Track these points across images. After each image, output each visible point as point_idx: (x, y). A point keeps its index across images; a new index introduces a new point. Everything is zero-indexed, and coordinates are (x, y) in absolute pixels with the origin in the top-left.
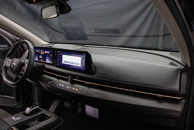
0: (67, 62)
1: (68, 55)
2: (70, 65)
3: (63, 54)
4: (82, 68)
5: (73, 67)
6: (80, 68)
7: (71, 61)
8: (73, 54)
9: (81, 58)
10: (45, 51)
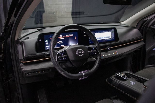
0: (100, 38)
1: (101, 32)
2: (103, 40)
3: (96, 33)
4: (112, 39)
5: (105, 40)
6: (111, 39)
7: (103, 36)
8: (105, 31)
9: (111, 32)
10: (67, 35)
